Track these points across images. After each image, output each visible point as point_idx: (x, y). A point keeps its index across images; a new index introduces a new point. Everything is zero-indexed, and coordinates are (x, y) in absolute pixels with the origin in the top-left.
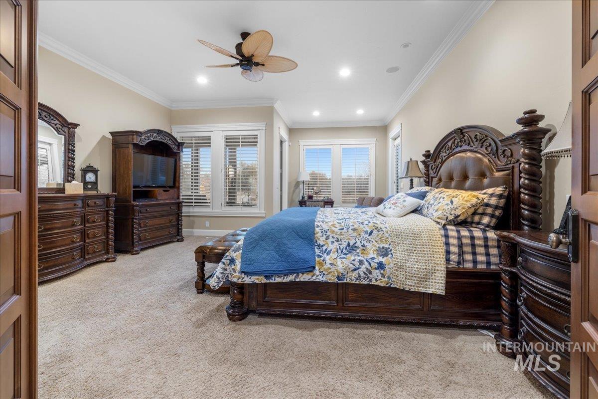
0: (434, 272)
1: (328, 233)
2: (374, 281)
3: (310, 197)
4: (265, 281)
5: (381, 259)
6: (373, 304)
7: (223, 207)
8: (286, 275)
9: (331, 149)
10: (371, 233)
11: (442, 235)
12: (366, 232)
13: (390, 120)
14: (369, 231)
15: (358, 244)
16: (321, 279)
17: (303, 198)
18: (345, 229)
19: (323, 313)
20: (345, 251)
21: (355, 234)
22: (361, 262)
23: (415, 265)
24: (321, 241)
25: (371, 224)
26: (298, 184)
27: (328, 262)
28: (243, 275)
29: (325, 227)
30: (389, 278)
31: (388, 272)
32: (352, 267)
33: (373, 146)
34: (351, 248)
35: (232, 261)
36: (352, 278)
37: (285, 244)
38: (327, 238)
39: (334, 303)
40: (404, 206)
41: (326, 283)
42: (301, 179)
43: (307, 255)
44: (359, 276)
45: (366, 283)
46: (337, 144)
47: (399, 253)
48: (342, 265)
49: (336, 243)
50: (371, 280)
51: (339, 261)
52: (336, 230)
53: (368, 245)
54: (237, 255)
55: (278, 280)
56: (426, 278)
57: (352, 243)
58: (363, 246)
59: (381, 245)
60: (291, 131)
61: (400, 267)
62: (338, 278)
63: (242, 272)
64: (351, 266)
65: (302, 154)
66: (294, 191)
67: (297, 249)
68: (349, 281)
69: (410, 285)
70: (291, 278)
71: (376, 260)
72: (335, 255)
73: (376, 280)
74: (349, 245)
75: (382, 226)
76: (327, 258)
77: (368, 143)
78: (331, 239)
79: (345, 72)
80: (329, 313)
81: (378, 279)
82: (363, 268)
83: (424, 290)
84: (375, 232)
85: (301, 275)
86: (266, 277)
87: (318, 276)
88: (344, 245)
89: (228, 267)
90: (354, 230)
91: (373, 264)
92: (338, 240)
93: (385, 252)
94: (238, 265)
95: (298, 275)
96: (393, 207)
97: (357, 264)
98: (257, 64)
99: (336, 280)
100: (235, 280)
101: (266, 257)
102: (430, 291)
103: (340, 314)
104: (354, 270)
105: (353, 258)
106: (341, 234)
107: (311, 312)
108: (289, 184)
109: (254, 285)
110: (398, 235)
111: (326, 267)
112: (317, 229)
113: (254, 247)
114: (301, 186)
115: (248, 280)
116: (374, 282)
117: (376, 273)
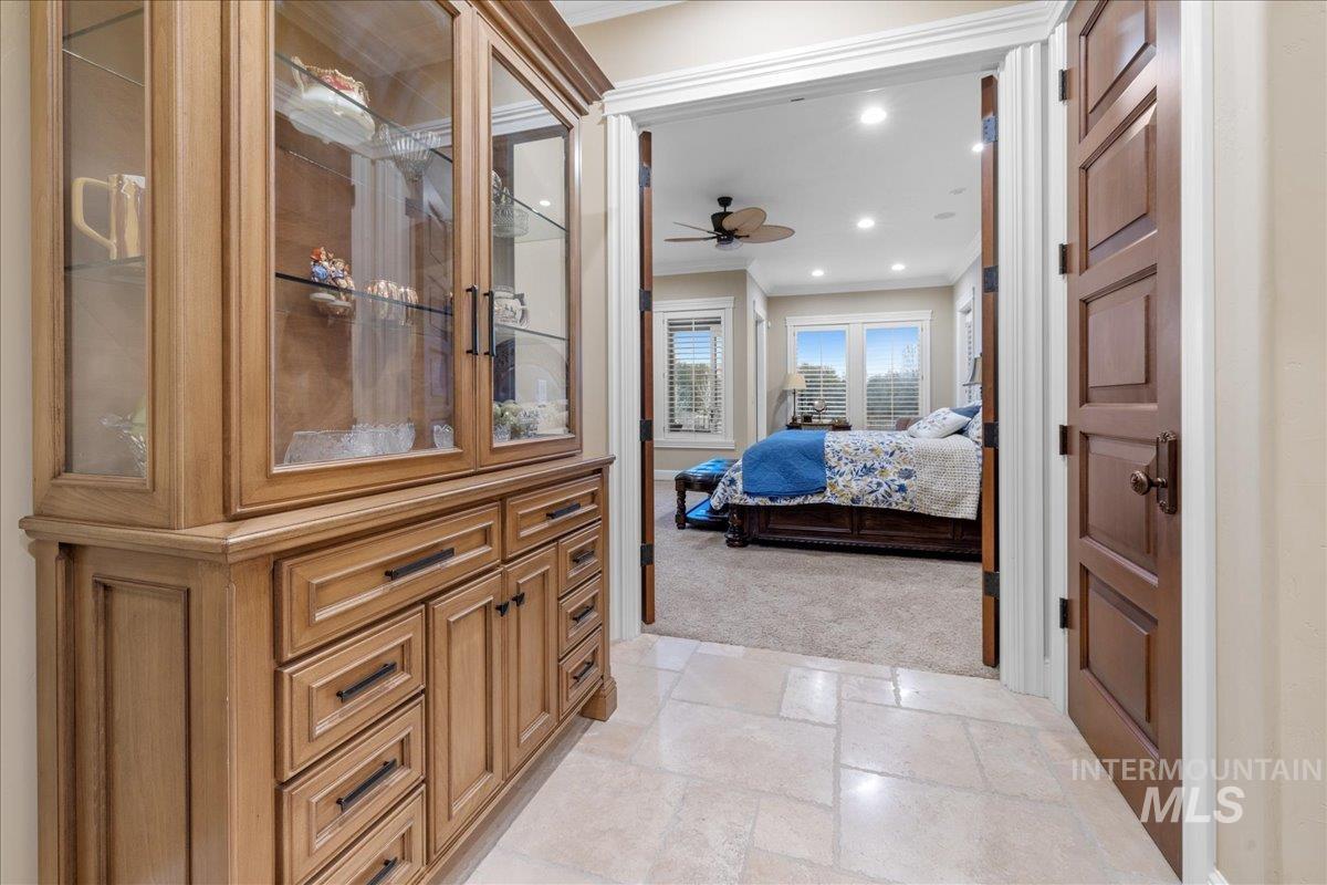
0: (965, 495)
1: (841, 454)
2: (894, 505)
3: (807, 419)
4: (769, 503)
5: (903, 481)
6: (892, 533)
7: (667, 434)
8: (793, 497)
9: (844, 332)
10: (892, 454)
11: (978, 457)
12: (886, 453)
13: (957, 278)
14: (890, 451)
15: (877, 465)
16: (832, 501)
17: (794, 419)
18: (861, 450)
19: (835, 541)
20: (860, 473)
21: (873, 455)
22: (879, 484)
23: (942, 487)
24: (832, 463)
25: (893, 444)
26: (783, 395)
27: (841, 483)
28: (745, 496)
29: (837, 447)
30: (912, 501)
31: (910, 495)
32: (869, 490)
33: (927, 325)
34: (868, 470)
35: (732, 482)
36: (868, 501)
37: (790, 465)
38: (840, 459)
39: (848, 530)
40: (943, 425)
41: (839, 506)
42: (790, 387)
43: (817, 475)
44: (877, 499)
45: (885, 507)
46: (856, 321)
47: (923, 476)
48: (856, 487)
49: (850, 465)
50: (890, 504)
51: (854, 484)
52: (850, 450)
53: (889, 467)
54: (738, 476)
55: (784, 503)
56: (955, 502)
57: (868, 465)
58: (882, 467)
59: (904, 467)
60: (772, 302)
61: (925, 490)
62: (853, 500)
63: (745, 493)
64: (867, 488)
65: (792, 340)
66: (777, 408)
67: (806, 471)
68: (865, 505)
69: (936, 510)
70: (799, 501)
71: (897, 483)
72: (850, 477)
73: (897, 504)
74: (865, 467)
75: (906, 446)
76: (840, 480)
77: (920, 317)
78: (844, 461)
79: (866, 223)
80: (841, 541)
81: (898, 503)
82: (882, 490)
83: (953, 516)
84: (897, 452)
85: (810, 497)
86: (771, 499)
87: (828, 497)
88: (860, 466)
89: (727, 489)
90: (872, 450)
91: (892, 486)
92: (852, 462)
93: (908, 474)
94: (740, 486)
95: (807, 497)
96: (929, 426)
97: (874, 487)
98: (738, 237)
99: (850, 503)
100: (737, 501)
101: (770, 478)
102: (959, 516)
103: (854, 542)
104: (872, 492)
105: (870, 479)
106: (856, 454)
107: (822, 540)
108: (769, 395)
109: (757, 507)
110: (925, 456)
111: (838, 489)
112: (827, 450)
113: (755, 468)
114: (790, 399)
115: (751, 502)
116: (894, 507)
117: (897, 496)
